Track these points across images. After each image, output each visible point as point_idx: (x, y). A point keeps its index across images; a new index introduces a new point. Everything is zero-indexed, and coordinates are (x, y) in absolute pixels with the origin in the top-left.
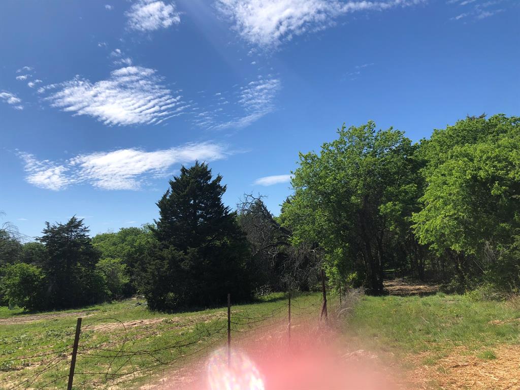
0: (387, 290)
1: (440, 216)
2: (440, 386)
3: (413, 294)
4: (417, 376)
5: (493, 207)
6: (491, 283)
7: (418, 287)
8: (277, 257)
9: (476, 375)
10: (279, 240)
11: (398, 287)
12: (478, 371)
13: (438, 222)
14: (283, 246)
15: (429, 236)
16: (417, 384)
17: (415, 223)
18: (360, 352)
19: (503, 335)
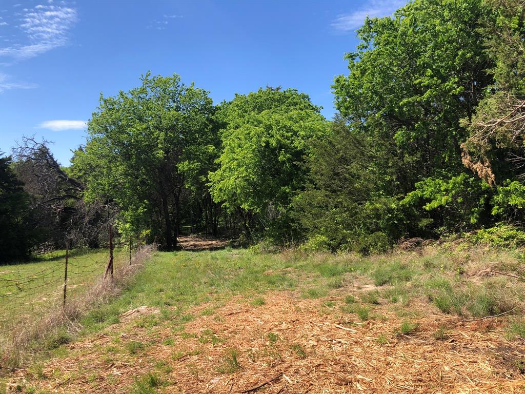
0: (180, 245)
1: (233, 177)
2: (214, 333)
3: (205, 249)
4: (194, 327)
5: (278, 172)
6: (270, 238)
7: (210, 242)
8: (62, 212)
9: (246, 320)
10: (66, 193)
11: (192, 243)
12: (248, 316)
13: (232, 181)
14: (72, 200)
15: (222, 194)
16: (194, 334)
17: (211, 182)
18: (142, 308)
19: (273, 283)
